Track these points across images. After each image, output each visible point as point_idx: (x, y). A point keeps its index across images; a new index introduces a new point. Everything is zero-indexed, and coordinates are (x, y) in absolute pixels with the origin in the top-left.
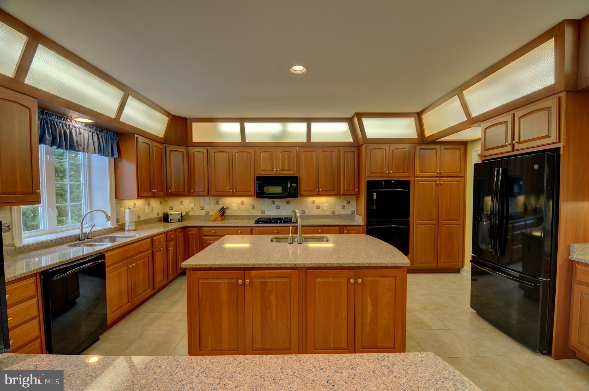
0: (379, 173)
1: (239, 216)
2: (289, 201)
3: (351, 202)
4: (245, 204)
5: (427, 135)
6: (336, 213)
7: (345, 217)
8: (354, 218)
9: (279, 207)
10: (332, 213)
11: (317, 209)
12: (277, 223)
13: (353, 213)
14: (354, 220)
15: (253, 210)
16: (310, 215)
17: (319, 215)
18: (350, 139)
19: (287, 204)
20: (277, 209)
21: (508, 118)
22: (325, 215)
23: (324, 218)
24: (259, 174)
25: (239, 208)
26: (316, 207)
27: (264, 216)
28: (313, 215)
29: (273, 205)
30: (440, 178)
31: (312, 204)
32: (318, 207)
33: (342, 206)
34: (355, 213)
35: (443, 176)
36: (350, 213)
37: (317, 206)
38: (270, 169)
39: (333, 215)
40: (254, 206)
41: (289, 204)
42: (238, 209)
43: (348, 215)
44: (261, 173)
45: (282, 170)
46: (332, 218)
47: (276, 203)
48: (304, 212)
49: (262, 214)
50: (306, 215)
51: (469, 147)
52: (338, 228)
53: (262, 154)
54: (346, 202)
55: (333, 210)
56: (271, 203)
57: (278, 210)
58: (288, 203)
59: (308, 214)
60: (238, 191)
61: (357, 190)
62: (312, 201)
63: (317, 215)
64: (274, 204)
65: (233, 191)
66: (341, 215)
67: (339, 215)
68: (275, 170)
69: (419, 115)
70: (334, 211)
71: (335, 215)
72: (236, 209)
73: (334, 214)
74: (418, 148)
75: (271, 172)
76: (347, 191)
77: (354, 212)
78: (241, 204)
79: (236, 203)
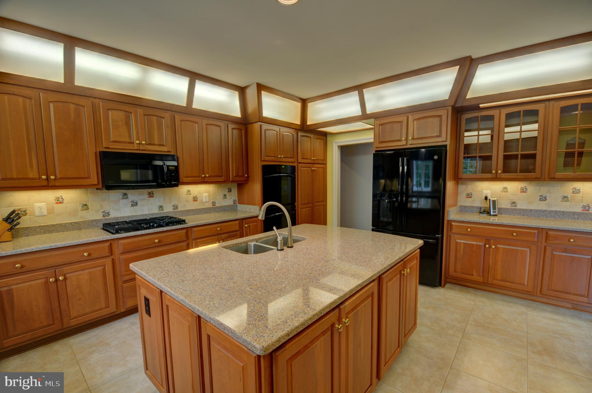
0: (272, 157)
1: (53, 225)
2: (153, 193)
3: (232, 190)
4: (65, 201)
5: (308, 123)
6: (217, 205)
7: (227, 208)
8: (237, 208)
9: (136, 203)
10: (212, 206)
11: (194, 201)
12: (153, 227)
13: (235, 203)
14: (237, 210)
15: (84, 212)
16: (186, 210)
17: (197, 209)
18: (237, 113)
19: (149, 197)
20: (132, 206)
21: (403, 118)
22: (205, 209)
23: (205, 213)
24: (105, 148)
25: (51, 211)
26: (193, 199)
27: (109, 219)
28: (190, 210)
29: (125, 201)
30: (314, 165)
31: (187, 195)
32: (195, 199)
33: (224, 195)
34: (237, 202)
35: (315, 162)
36: (232, 203)
37: (194, 197)
38: (128, 141)
39: (214, 209)
40: (86, 205)
41: (153, 197)
42: (49, 213)
43: (230, 206)
44: (110, 147)
45: (149, 144)
46: (213, 211)
47: (129, 196)
48: (177, 207)
49: (104, 216)
50: (180, 211)
51: (329, 138)
52: (238, 222)
53: (110, 113)
54: (227, 190)
55: (213, 201)
56: (121, 197)
57: (135, 207)
58: (151, 195)
59: (182, 210)
60: (61, 178)
61: (246, 175)
62: (187, 191)
63: (195, 209)
64: (128, 198)
65: (48, 179)
66: (223, 206)
67: (221, 207)
68: (137, 143)
69: (304, 102)
70: (215, 202)
71: (217, 207)
72: (45, 213)
73: (215, 205)
74: (300, 134)
75: (130, 147)
76: (236, 176)
77: (235, 201)
78: (57, 203)
79: (45, 202)
